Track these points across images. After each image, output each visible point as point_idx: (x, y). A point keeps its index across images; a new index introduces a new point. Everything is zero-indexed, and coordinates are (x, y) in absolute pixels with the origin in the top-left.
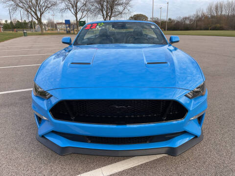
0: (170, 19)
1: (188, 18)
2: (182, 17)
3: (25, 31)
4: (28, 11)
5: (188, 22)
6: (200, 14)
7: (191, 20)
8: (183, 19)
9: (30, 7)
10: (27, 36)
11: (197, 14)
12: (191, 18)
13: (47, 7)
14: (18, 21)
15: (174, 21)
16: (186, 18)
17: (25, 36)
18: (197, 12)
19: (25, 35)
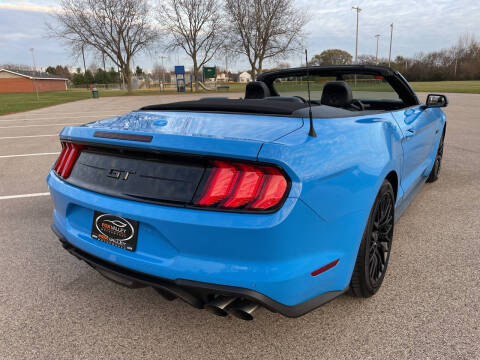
0: (399, 58)
1: (441, 55)
2: (426, 53)
3: (95, 89)
4: (104, 52)
5: (438, 63)
6: (466, 47)
7: (447, 59)
8: (429, 57)
9: (108, 43)
10: (98, 97)
11: (460, 46)
12: (447, 54)
13: (139, 43)
14: (100, 69)
15: (409, 62)
16: (434, 56)
17: (94, 97)
18: (460, 41)
19: (95, 95)
